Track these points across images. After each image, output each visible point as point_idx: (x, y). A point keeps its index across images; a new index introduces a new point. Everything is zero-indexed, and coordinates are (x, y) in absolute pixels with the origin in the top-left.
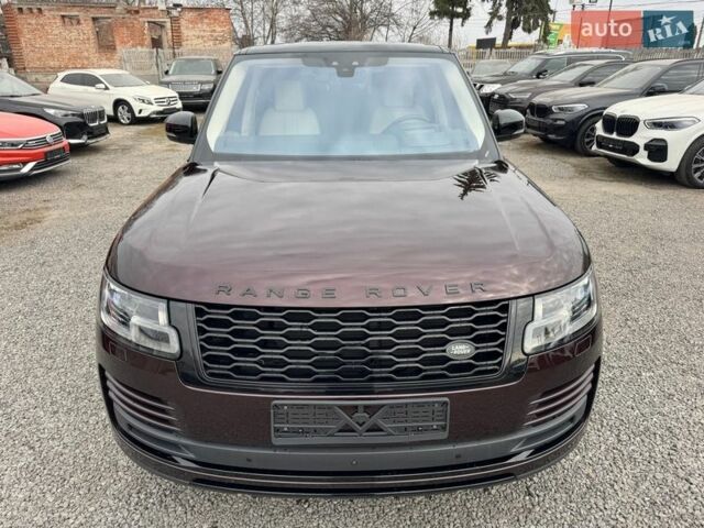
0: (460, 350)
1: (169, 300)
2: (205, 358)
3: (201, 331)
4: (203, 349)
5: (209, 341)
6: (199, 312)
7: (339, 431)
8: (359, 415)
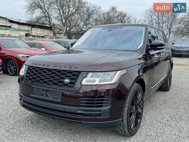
0: (67, 81)
1: (26, 65)
2: (26, 76)
5: (28, 73)
6: (28, 68)
7: (41, 95)
8: (45, 92)
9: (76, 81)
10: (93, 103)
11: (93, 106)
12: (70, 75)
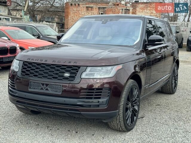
0: (67, 75)
1: (20, 61)
2: (22, 72)
5: (23, 68)
6: (24, 63)
7: (41, 89)
8: (45, 86)
9: (76, 75)
10: (92, 95)
11: (92, 97)
12: (69, 69)
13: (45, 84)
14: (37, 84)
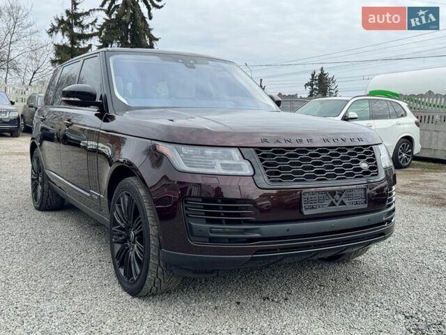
0: (364, 165)
1: (239, 147)
2: (267, 173)
3: (262, 160)
4: (266, 169)
5: (266, 164)
6: (258, 152)
7: (329, 206)
8: (337, 196)
13: (337, 193)
14: (321, 196)
